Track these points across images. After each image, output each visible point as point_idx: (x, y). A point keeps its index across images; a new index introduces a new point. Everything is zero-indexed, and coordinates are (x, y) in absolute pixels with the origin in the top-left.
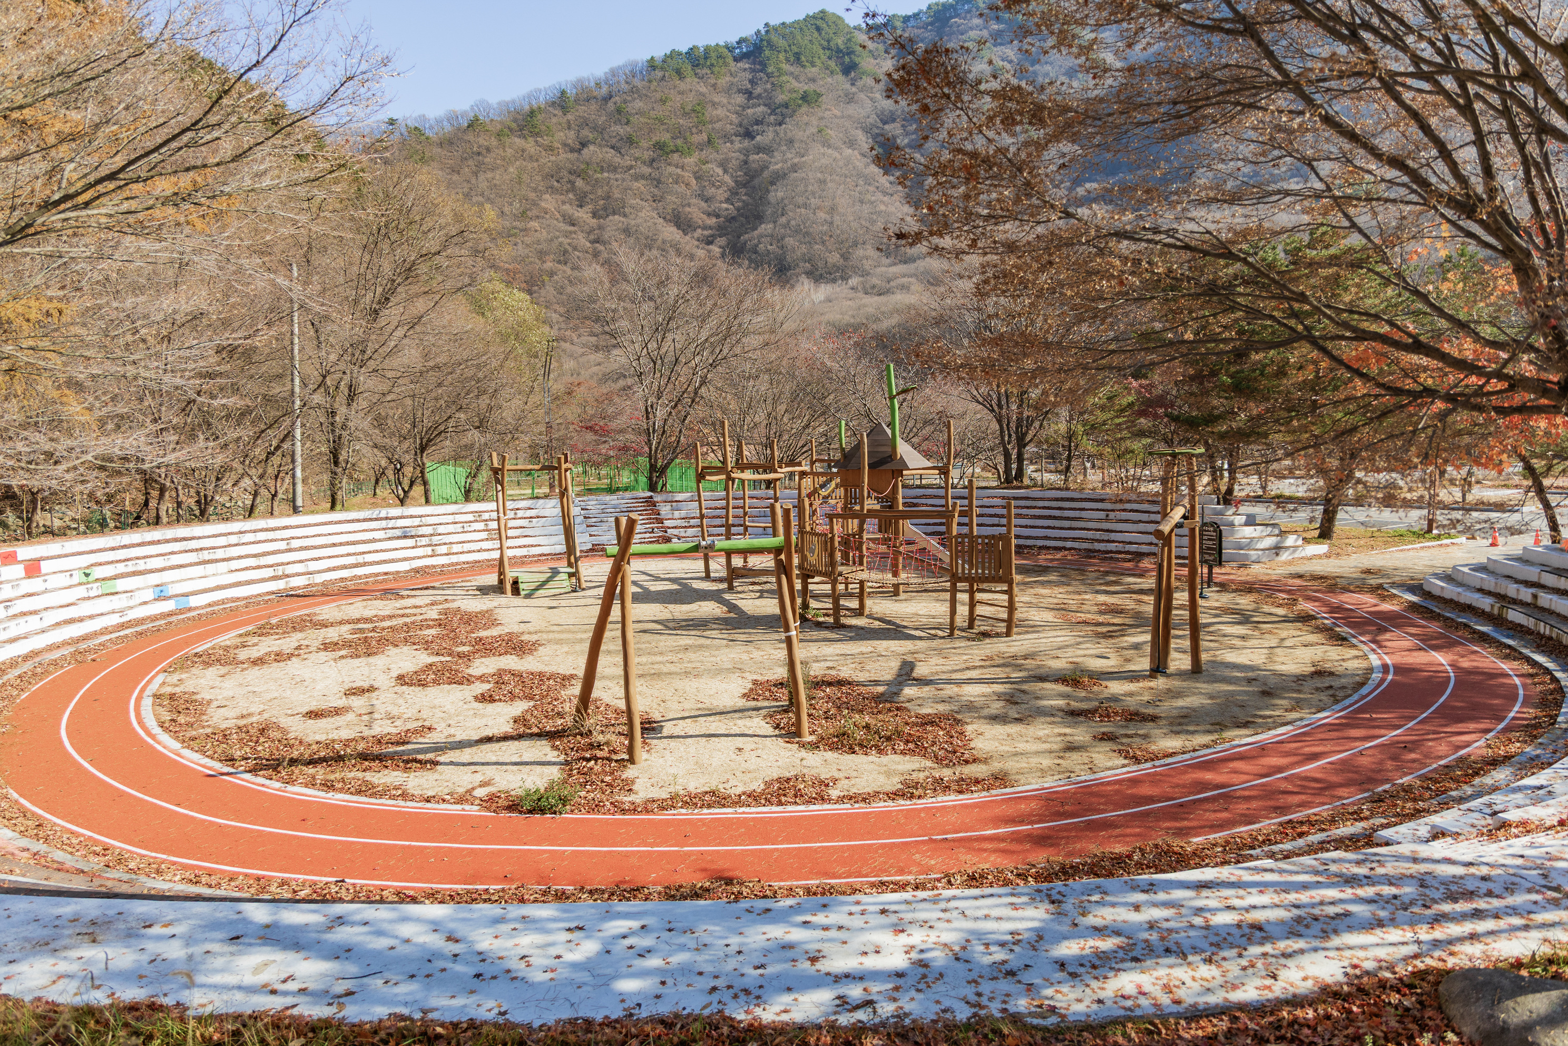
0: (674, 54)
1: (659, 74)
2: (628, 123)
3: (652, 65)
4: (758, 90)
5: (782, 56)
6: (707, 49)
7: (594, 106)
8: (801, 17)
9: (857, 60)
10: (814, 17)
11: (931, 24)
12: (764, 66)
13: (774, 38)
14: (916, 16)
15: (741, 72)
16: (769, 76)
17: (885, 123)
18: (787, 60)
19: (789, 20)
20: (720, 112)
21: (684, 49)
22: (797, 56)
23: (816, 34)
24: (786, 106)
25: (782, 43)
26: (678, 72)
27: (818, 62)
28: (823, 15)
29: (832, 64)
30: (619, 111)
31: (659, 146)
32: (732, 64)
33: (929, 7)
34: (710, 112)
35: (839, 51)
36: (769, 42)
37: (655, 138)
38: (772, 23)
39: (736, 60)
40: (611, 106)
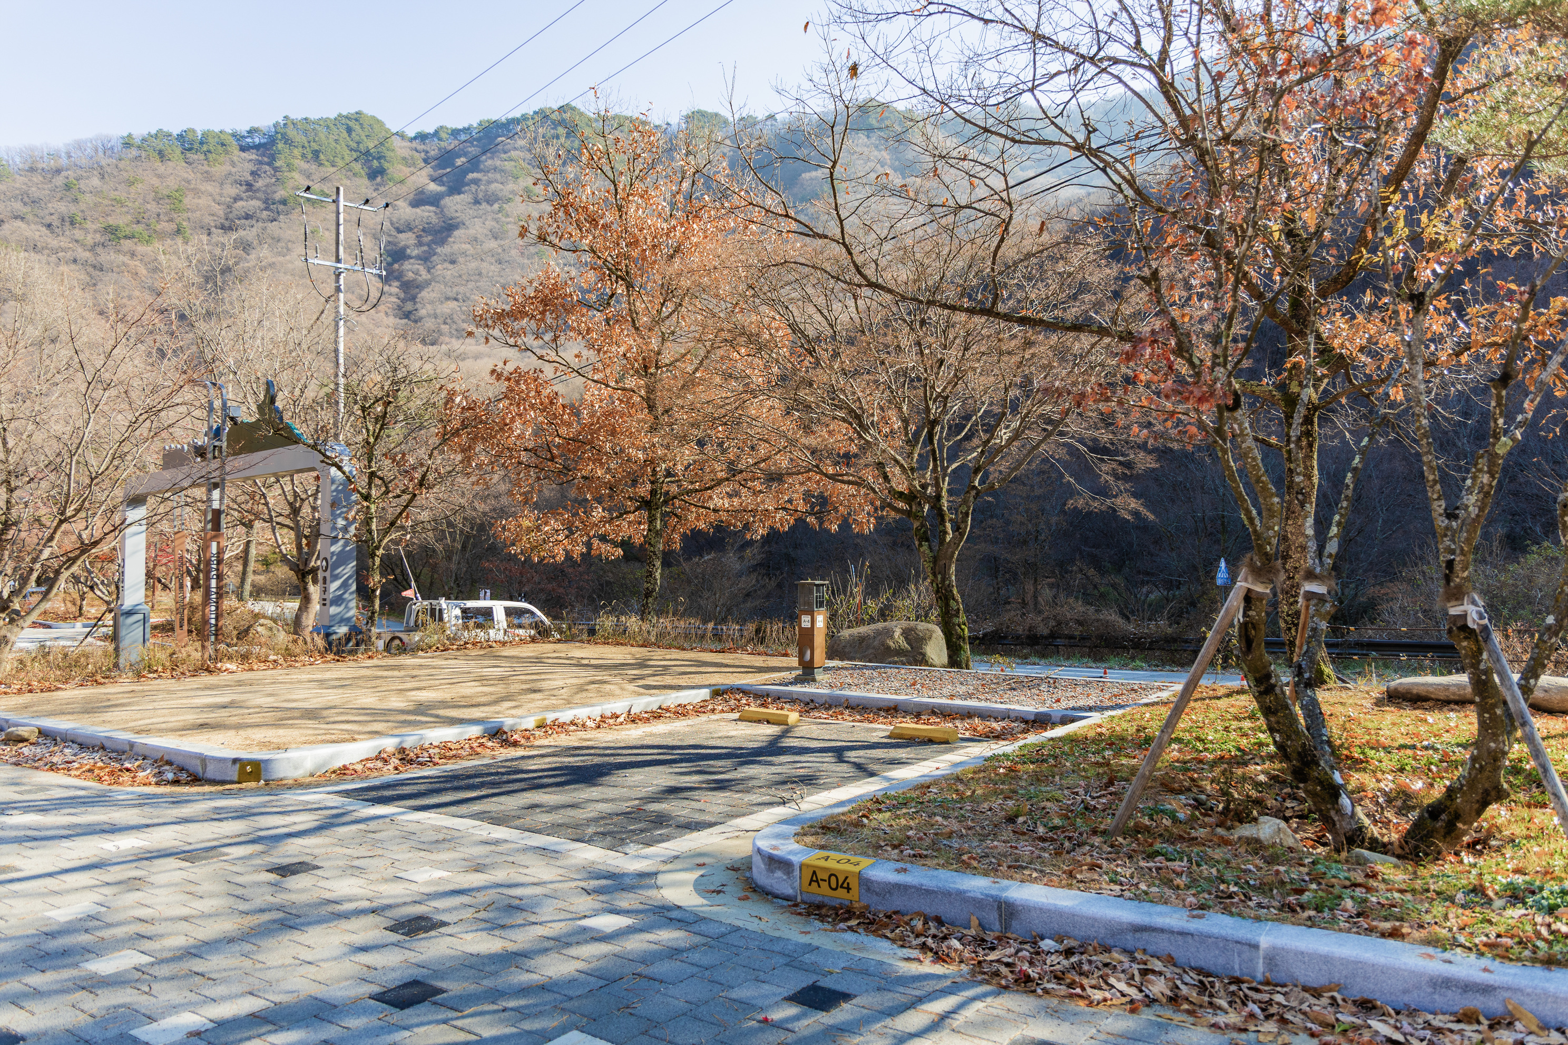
0: (161, 135)
1: (134, 152)
2: (76, 200)
3: (127, 143)
4: (260, 184)
5: (297, 152)
6: (206, 134)
7: (37, 178)
8: (332, 116)
9: (386, 165)
10: (347, 117)
11: (478, 140)
12: (273, 158)
13: (291, 133)
14: (466, 130)
15: (244, 163)
16: (276, 169)
17: (399, 231)
18: (303, 156)
19: (314, 116)
20: (203, 201)
21: (176, 132)
22: (316, 153)
23: (345, 134)
24: (284, 202)
25: (300, 138)
26: (161, 154)
27: (341, 163)
28: (358, 117)
29: (357, 167)
30: (68, 187)
31: (112, 232)
32: (236, 152)
33: (480, 124)
34: (188, 201)
35: (367, 153)
36: (284, 135)
37: (111, 221)
38: (293, 116)
39: (243, 149)
40: (59, 181)
